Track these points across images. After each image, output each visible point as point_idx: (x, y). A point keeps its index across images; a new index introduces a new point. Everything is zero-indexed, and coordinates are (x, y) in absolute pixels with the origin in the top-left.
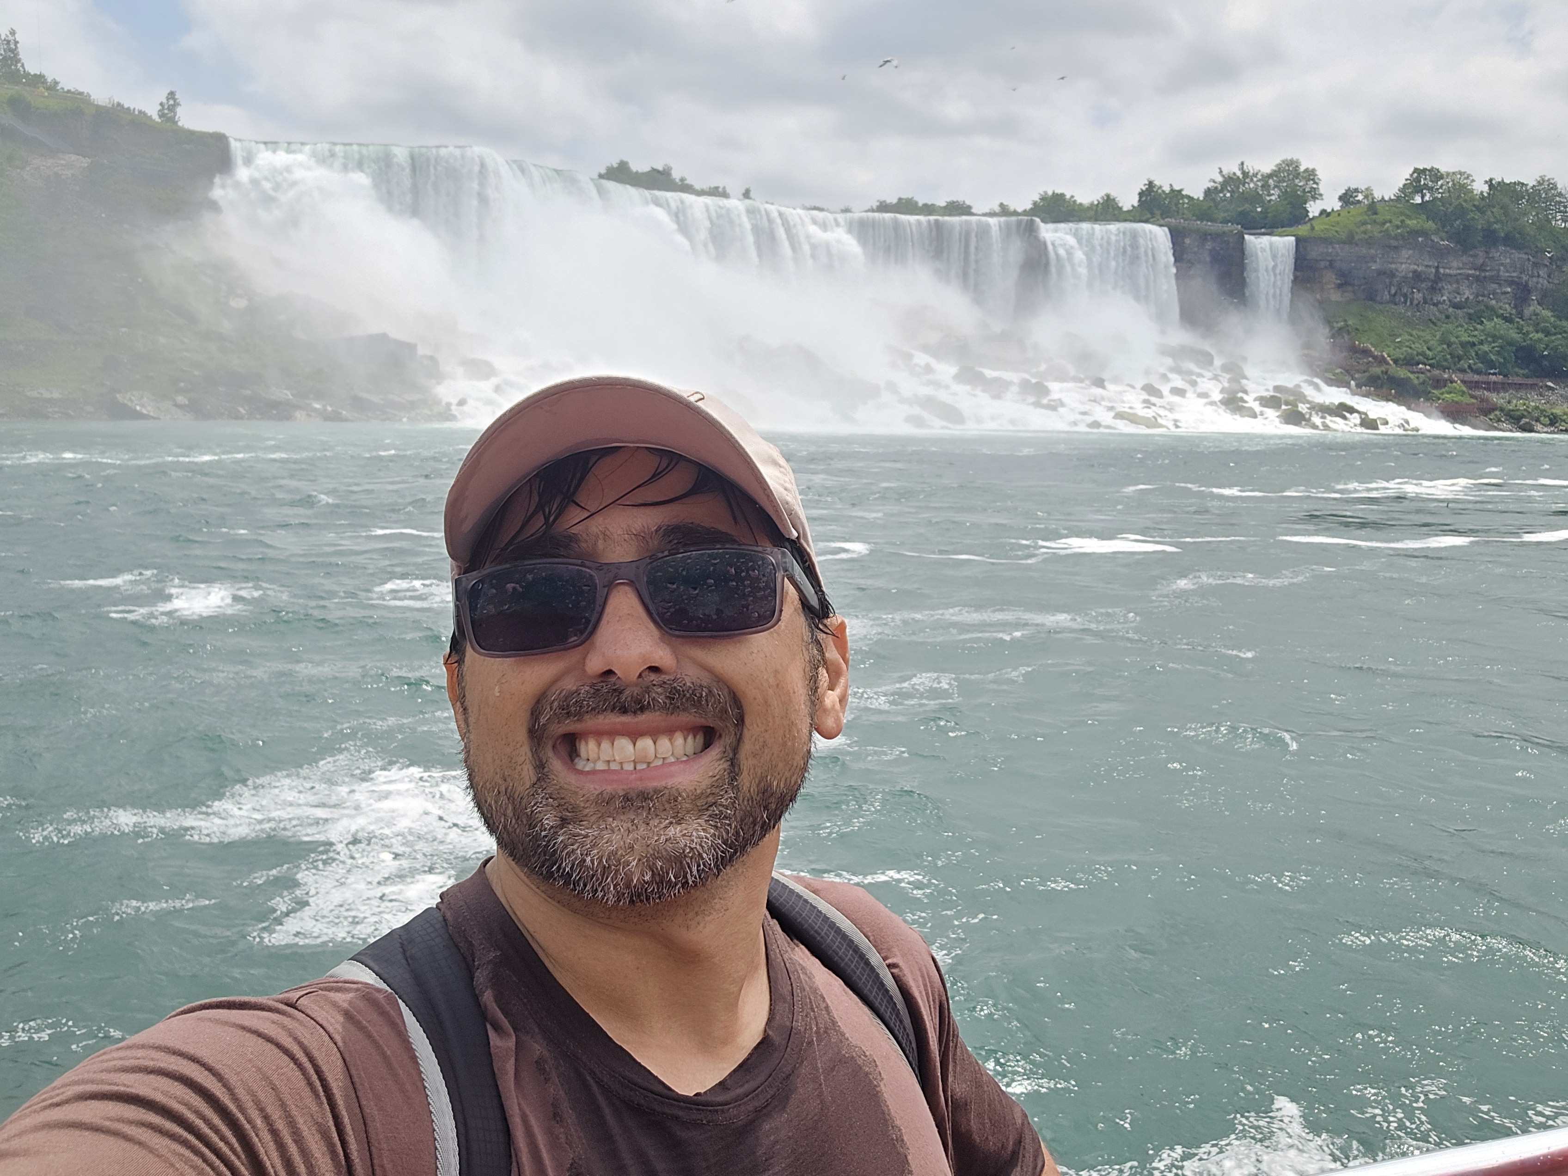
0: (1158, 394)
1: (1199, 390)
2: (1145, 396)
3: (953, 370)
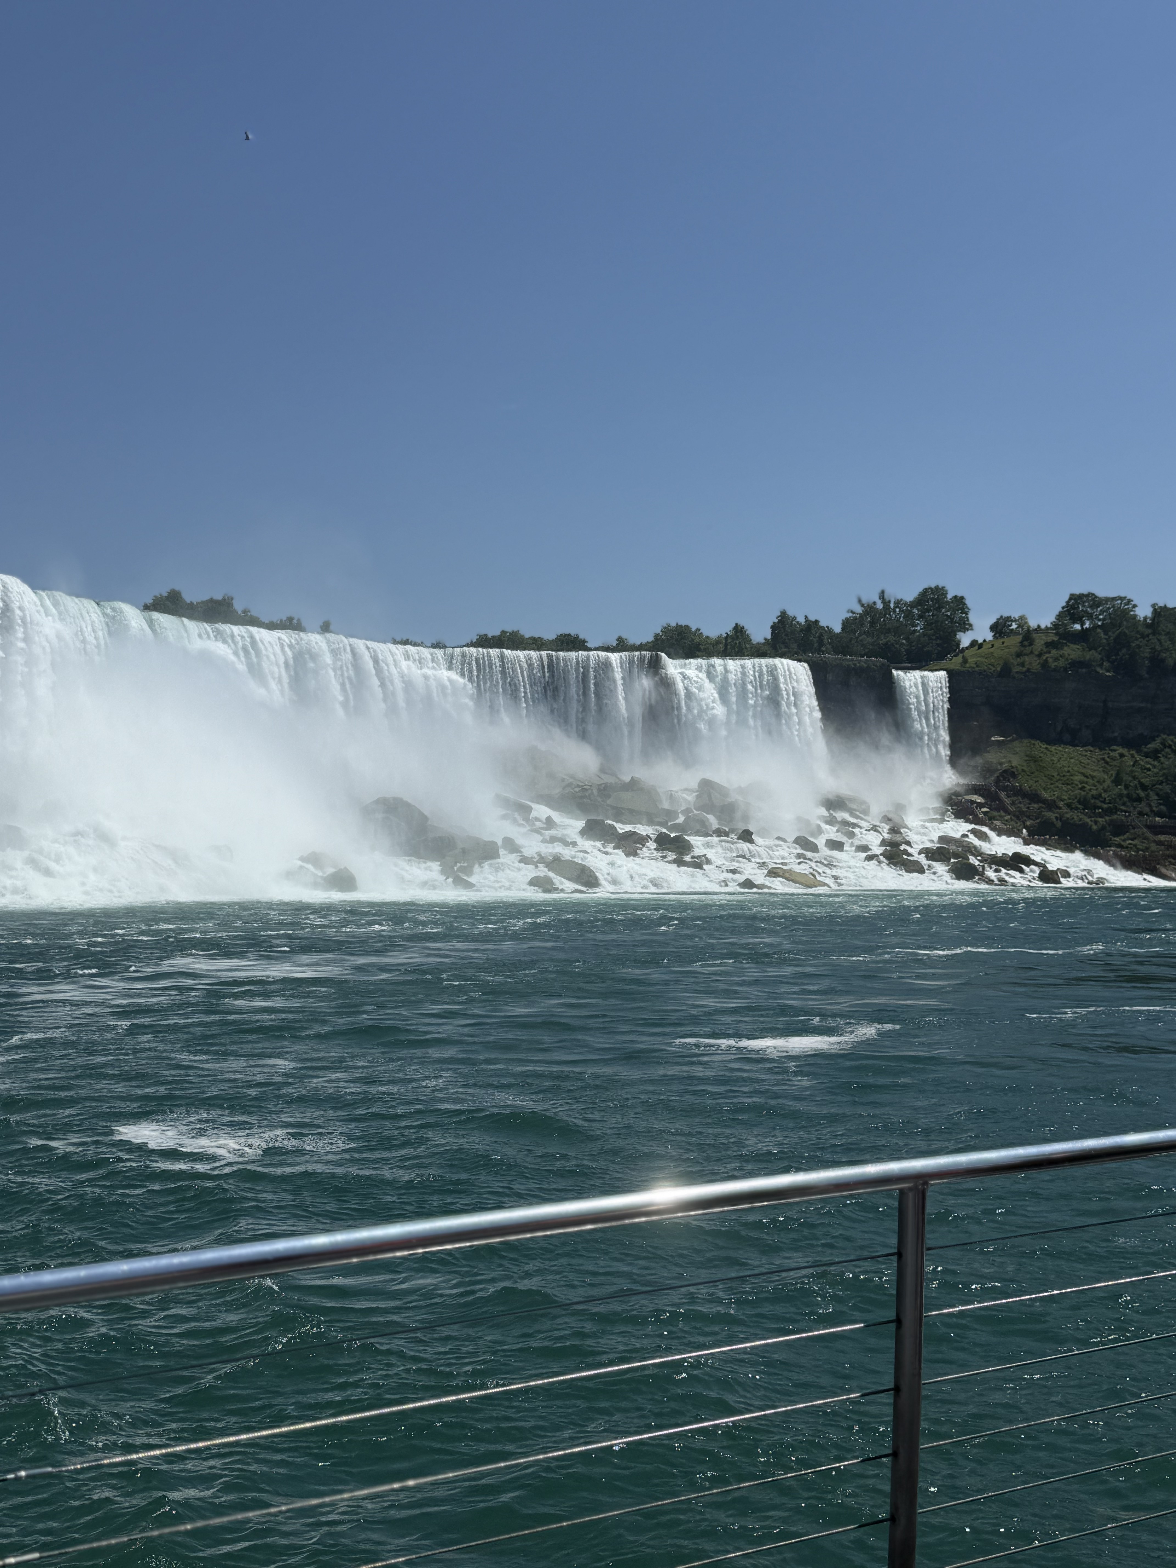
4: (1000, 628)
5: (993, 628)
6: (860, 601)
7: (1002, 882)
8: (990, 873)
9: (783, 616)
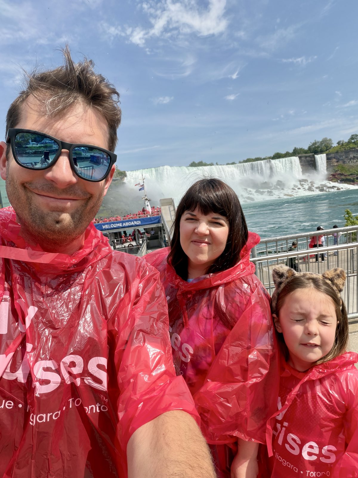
0: (295, 189)
1: (304, 187)
2: (292, 190)
3: (255, 190)
4: (339, 143)
5: (337, 143)
6: (311, 143)
7: (329, 191)
8: (327, 190)
9: (295, 148)
